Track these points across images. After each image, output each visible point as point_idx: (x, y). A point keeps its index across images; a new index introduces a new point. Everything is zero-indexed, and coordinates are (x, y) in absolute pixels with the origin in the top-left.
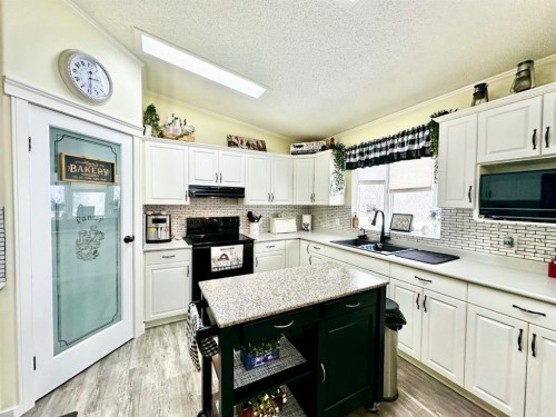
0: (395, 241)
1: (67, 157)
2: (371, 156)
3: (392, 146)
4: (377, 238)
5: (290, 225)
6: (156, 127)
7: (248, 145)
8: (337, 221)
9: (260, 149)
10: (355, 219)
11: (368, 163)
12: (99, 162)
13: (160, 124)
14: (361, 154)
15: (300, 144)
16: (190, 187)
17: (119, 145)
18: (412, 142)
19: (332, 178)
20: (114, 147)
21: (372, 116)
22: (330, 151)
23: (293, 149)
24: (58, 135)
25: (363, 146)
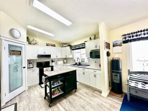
0: (81, 64)
1: (12, 50)
2: (76, 48)
3: (80, 46)
4: (78, 63)
5: (62, 62)
6: (29, 42)
7: (51, 45)
8: (71, 61)
9: (54, 46)
10: (75, 60)
11: (76, 49)
12: (18, 51)
13: (30, 41)
14: (75, 47)
15: (63, 45)
16: (38, 55)
17: (22, 47)
18: (83, 46)
19: (70, 52)
20: (21, 47)
21: (76, 40)
22: (69, 47)
23: (61, 46)
24: (10, 46)
25: (75, 46)
